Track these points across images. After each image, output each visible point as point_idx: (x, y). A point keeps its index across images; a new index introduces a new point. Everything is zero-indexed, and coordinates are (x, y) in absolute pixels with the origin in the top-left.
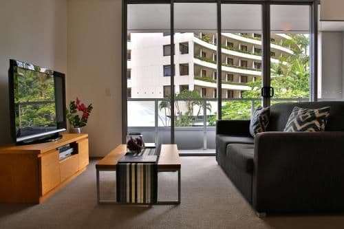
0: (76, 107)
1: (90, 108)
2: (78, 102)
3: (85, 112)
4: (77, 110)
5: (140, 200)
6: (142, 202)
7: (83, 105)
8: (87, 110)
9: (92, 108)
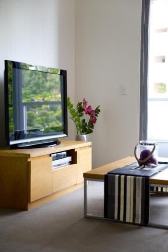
0: (84, 110)
1: (98, 111)
2: (85, 103)
3: (92, 117)
4: (84, 112)
5: (129, 219)
6: (131, 221)
7: (90, 106)
8: (94, 114)
9: (99, 111)
